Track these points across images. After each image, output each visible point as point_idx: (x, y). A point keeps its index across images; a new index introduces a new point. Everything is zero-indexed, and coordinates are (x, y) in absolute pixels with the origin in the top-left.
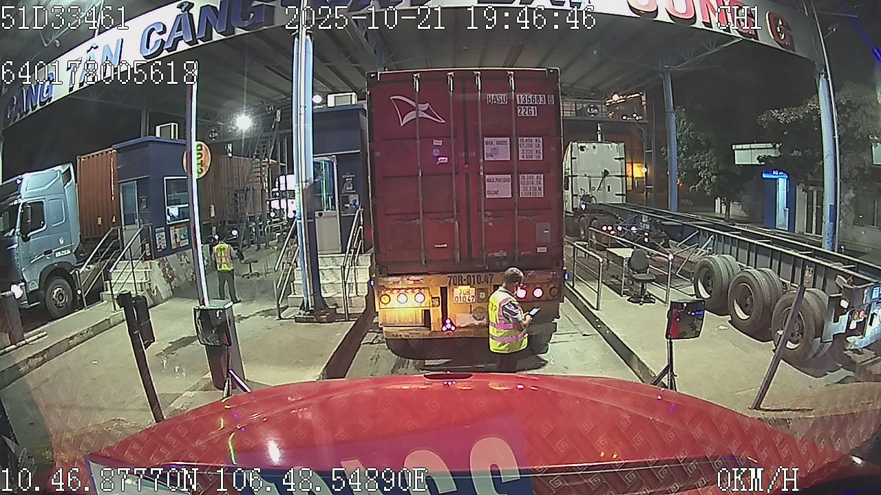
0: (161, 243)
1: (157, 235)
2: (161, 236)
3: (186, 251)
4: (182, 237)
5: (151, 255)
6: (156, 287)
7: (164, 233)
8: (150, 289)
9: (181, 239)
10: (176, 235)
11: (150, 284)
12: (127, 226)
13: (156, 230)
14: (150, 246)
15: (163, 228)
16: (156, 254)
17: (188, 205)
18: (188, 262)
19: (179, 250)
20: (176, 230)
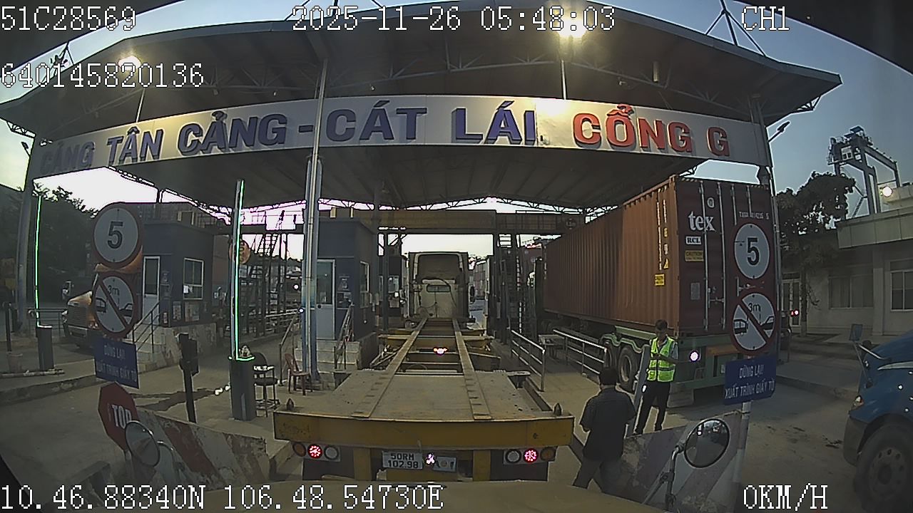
0: (177, 315)
1: (174, 307)
2: (177, 308)
3: (197, 326)
4: (195, 313)
5: (168, 323)
6: (170, 351)
7: (180, 307)
8: (165, 352)
9: (193, 315)
10: (189, 310)
11: (165, 348)
12: (147, 295)
13: (174, 302)
14: (167, 315)
15: (179, 302)
16: (172, 323)
17: (202, 286)
18: (198, 336)
19: (191, 323)
20: (191, 306)
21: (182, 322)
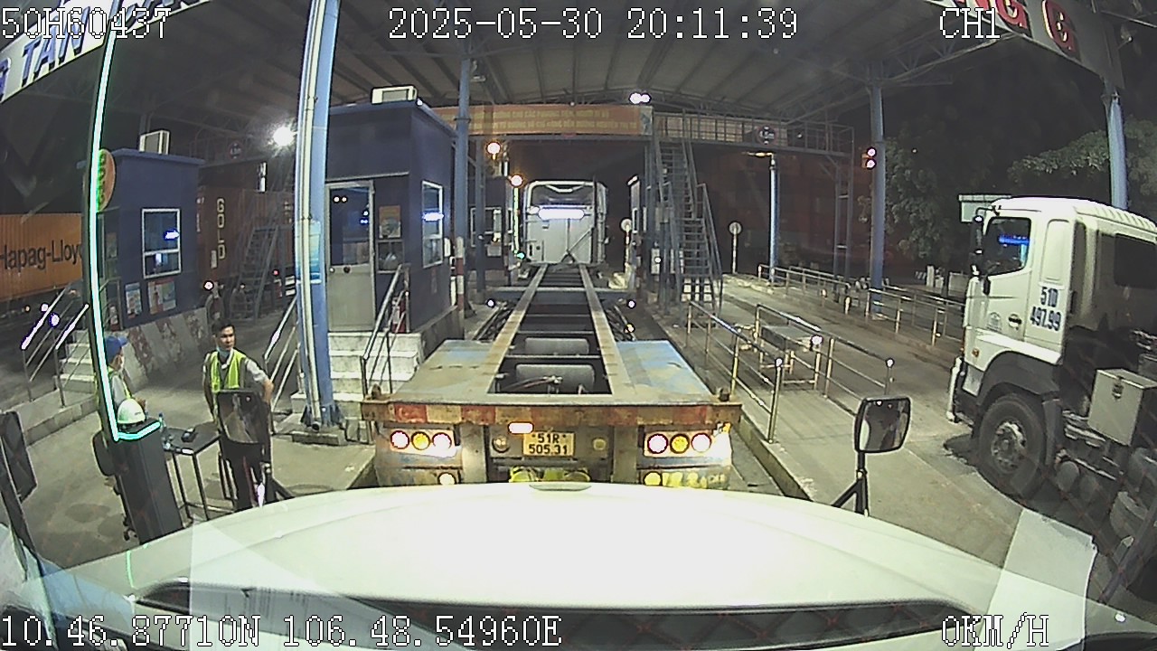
0: (134, 306)
1: (127, 293)
2: (132, 299)
3: (172, 317)
4: (167, 297)
5: (119, 323)
7: (139, 291)
9: (164, 300)
10: (157, 294)
13: (127, 286)
14: (117, 309)
15: (137, 284)
16: (125, 322)
17: (178, 250)
18: (173, 334)
19: (162, 315)
20: (157, 286)
21: (144, 316)
